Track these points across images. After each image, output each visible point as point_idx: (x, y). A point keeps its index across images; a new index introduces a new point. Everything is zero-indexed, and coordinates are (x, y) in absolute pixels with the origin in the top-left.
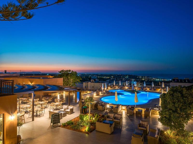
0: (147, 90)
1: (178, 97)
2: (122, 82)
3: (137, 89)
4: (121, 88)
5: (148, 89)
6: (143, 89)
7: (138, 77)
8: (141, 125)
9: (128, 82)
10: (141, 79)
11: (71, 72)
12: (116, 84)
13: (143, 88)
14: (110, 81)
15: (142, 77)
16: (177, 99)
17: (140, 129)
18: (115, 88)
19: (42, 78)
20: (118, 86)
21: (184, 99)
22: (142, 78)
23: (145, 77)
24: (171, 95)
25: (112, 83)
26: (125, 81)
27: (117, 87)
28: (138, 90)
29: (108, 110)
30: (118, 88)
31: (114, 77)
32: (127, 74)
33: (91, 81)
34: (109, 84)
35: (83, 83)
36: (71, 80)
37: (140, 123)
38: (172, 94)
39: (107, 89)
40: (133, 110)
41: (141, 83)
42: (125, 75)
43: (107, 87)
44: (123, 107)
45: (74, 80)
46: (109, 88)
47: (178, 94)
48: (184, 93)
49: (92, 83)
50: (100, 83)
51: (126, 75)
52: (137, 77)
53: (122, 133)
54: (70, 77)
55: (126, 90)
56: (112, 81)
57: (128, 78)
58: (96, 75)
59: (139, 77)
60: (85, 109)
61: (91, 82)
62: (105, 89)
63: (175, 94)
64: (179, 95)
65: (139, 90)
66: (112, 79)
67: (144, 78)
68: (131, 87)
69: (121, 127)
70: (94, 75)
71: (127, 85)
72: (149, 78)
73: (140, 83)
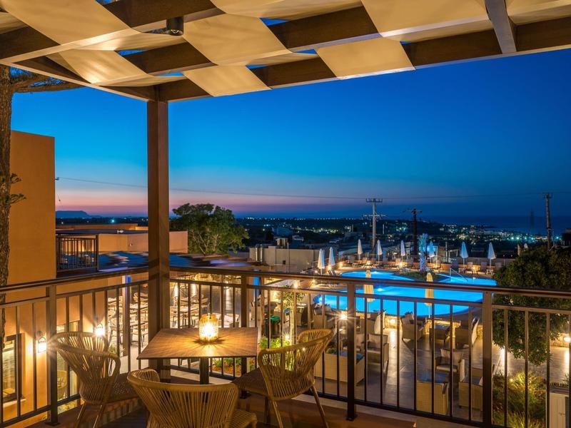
0: (469, 270)
1: (537, 273)
2: (386, 247)
3: (438, 269)
4: (382, 266)
5: (475, 268)
6: (456, 269)
7: (442, 229)
8: (443, 362)
9: (405, 247)
10: (454, 235)
11: (214, 210)
12: (364, 250)
13: (456, 265)
14: (342, 241)
15: (459, 227)
16: (533, 279)
17: (441, 370)
18: (362, 265)
19: (121, 232)
20: (370, 258)
21: (551, 277)
22: (460, 233)
23: (469, 228)
24: (518, 268)
25: (350, 251)
26: (397, 243)
27: (369, 263)
28: (439, 273)
29: (343, 327)
30: (371, 265)
31: (355, 230)
32: (401, 219)
33: (278, 244)
34: (341, 253)
35: (248, 251)
36: (216, 237)
37: (441, 357)
38: (522, 267)
39: (335, 268)
40: (420, 325)
41: (453, 249)
42: (393, 222)
43: (337, 261)
44: (390, 319)
45: (225, 238)
46: (341, 264)
47: (536, 265)
48: (551, 262)
49: (281, 251)
50: (308, 248)
51: (400, 223)
52: (441, 227)
53: (388, 382)
54: (211, 229)
55: (398, 271)
56: (351, 242)
57: (408, 231)
58: (288, 221)
59: (447, 228)
60: (273, 323)
61: (275, 244)
62: (329, 268)
63: (529, 265)
64: (539, 268)
65: (442, 273)
66: (347, 235)
67: (465, 232)
68: (416, 260)
69: (384, 371)
70: (282, 220)
71: (403, 254)
72: (485, 233)
73: (449, 249)
